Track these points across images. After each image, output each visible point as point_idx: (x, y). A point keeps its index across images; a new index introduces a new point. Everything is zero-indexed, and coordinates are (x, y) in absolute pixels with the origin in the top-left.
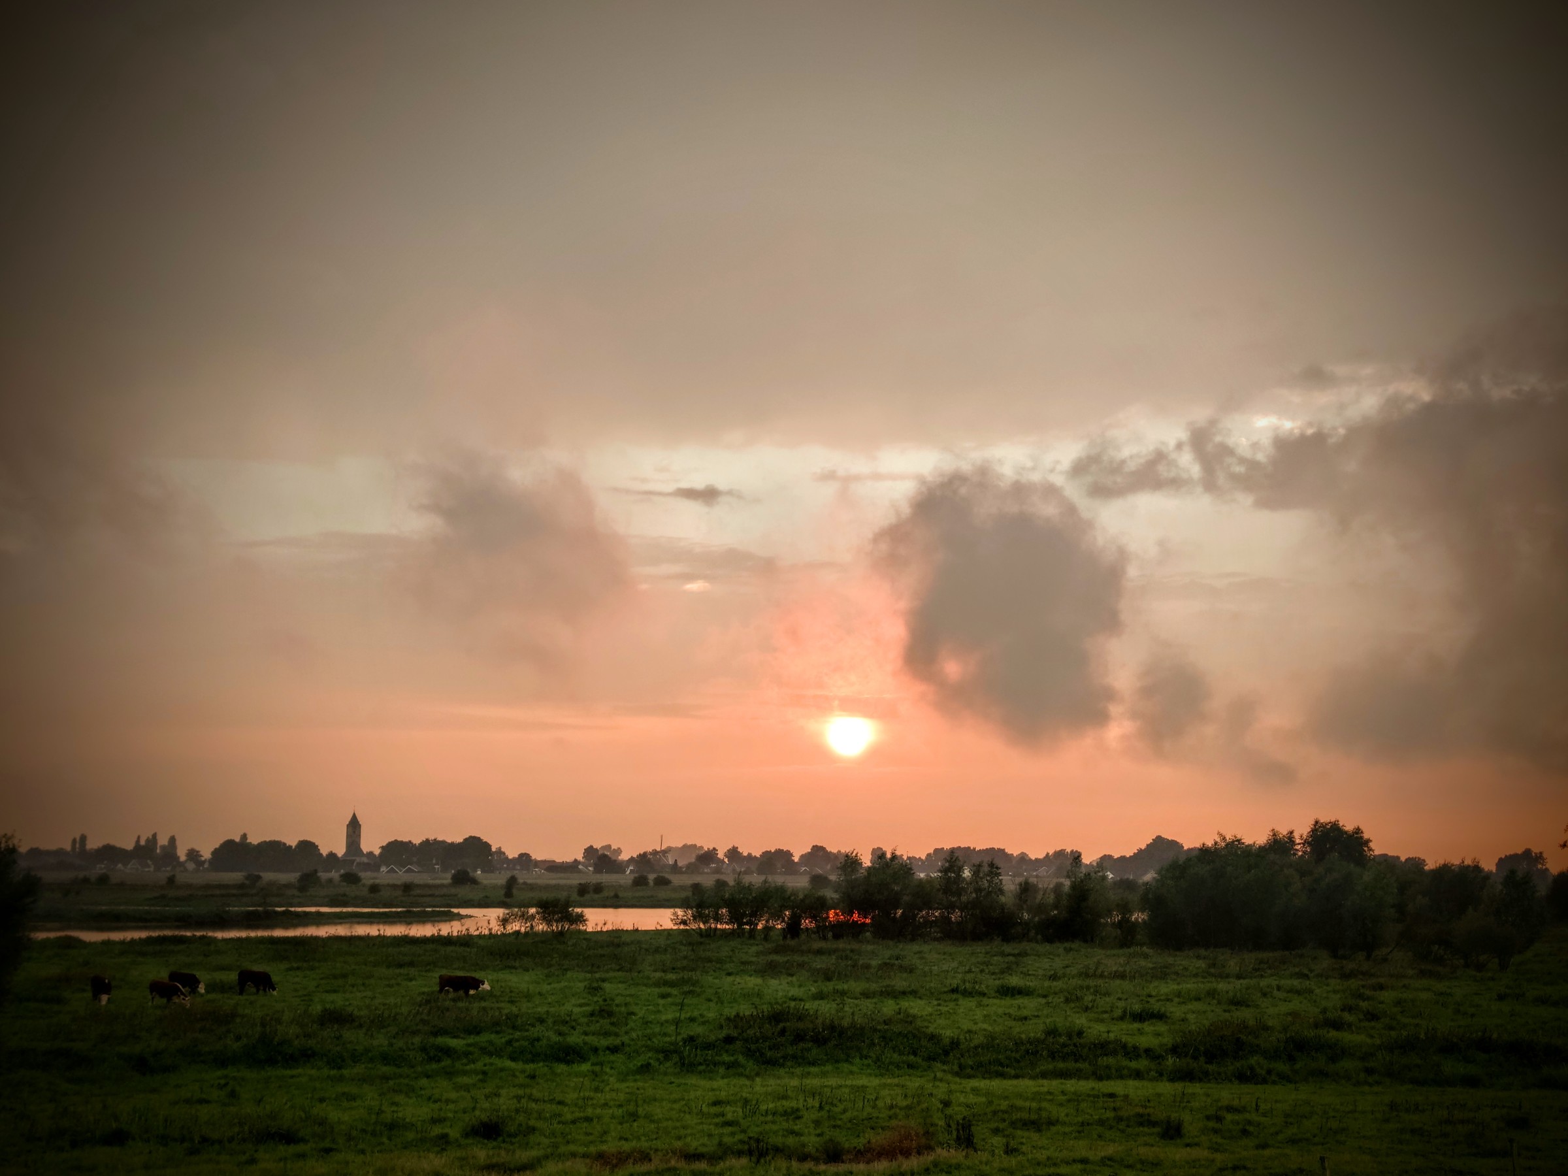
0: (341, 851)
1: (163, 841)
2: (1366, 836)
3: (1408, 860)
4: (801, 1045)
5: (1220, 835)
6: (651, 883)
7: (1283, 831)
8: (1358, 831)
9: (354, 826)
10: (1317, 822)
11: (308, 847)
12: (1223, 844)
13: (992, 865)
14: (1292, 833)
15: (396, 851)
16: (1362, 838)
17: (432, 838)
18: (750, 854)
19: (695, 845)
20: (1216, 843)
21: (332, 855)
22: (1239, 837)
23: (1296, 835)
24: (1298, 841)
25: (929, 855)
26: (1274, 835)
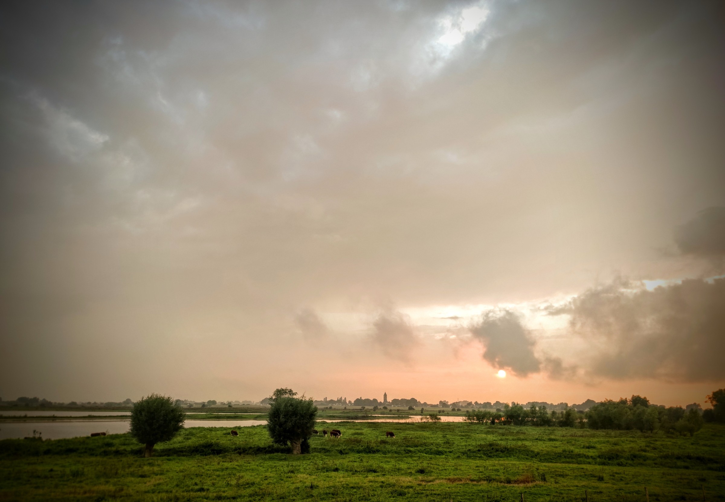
0: (382, 401)
1: (343, 399)
2: (648, 399)
3: (660, 406)
4: (498, 452)
5: (606, 399)
6: (456, 410)
7: (624, 398)
8: (645, 398)
9: (385, 395)
10: (633, 396)
11: (375, 400)
12: (607, 402)
13: (544, 407)
14: (626, 398)
15: (395, 401)
16: (646, 400)
17: (403, 398)
18: (480, 403)
19: (466, 401)
20: (605, 401)
21: (381, 402)
22: (611, 399)
23: (628, 399)
24: (628, 401)
25: (527, 404)
26: (621, 399)
